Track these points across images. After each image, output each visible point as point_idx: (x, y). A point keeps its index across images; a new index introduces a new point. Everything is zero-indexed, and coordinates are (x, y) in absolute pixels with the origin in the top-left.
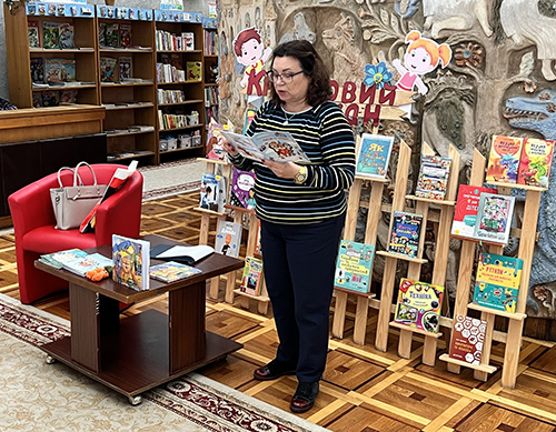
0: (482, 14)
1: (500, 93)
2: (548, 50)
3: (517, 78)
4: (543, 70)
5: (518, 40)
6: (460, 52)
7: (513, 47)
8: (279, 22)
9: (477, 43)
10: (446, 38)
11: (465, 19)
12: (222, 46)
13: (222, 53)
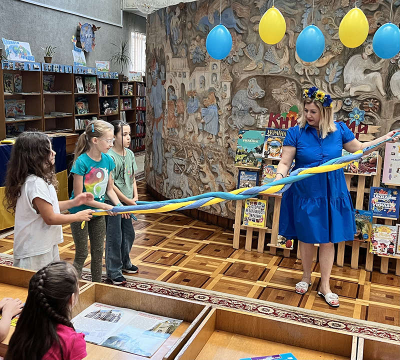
0: (380, 83)
1: (389, 126)
3: (399, 118)
6: (367, 104)
7: (397, 102)
8: (234, 83)
9: (376, 99)
10: (358, 96)
11: (370, 86)
12: (169, 94)
13: (168, 99)
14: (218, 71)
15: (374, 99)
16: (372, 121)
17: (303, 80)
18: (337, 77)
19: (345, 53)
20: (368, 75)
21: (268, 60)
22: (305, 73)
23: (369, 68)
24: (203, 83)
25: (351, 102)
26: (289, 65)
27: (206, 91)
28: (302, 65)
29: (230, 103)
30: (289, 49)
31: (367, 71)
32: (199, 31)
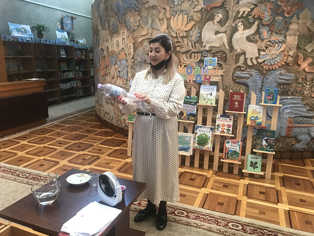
0: (225, 41)
1: (232, 70)
2: (250, 55)
3: (238, 65)
4: (248, 62)
5: (239, 51)
6: (217, 55)
7: (237, 53)
8: (135, 44)
9: (223, 52)
10: (211, 50)
11: (219, 43)
12: (101, 54)
13: (101, 57)
14: (125, 36)
15: (222, 52)
16: (221, 68)
17: (176, 40)
18: (198, 37)
19: (202, 21)
20: (217, 35)
21: (154, 27)
22: (177, 35)
23: (218, 30)
24: (118, 45)
25: (207, 54)
26: (167, 30)
27: (120, 50)
28: (175, 30)
29: (133, 58)
30: (167, 19)
31: (217, 33)
32: (115, 11)
